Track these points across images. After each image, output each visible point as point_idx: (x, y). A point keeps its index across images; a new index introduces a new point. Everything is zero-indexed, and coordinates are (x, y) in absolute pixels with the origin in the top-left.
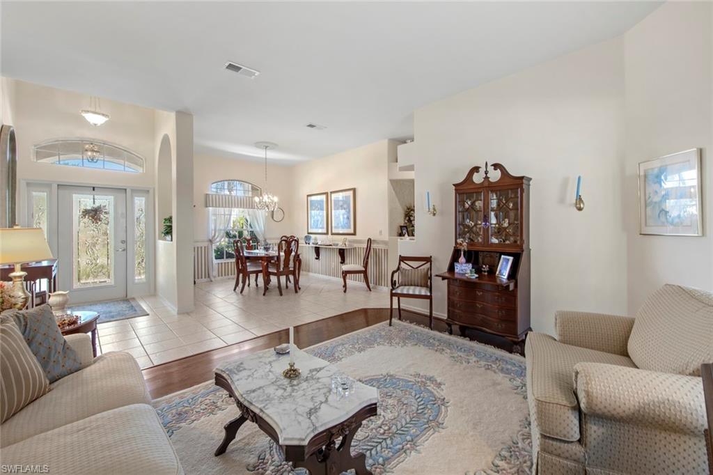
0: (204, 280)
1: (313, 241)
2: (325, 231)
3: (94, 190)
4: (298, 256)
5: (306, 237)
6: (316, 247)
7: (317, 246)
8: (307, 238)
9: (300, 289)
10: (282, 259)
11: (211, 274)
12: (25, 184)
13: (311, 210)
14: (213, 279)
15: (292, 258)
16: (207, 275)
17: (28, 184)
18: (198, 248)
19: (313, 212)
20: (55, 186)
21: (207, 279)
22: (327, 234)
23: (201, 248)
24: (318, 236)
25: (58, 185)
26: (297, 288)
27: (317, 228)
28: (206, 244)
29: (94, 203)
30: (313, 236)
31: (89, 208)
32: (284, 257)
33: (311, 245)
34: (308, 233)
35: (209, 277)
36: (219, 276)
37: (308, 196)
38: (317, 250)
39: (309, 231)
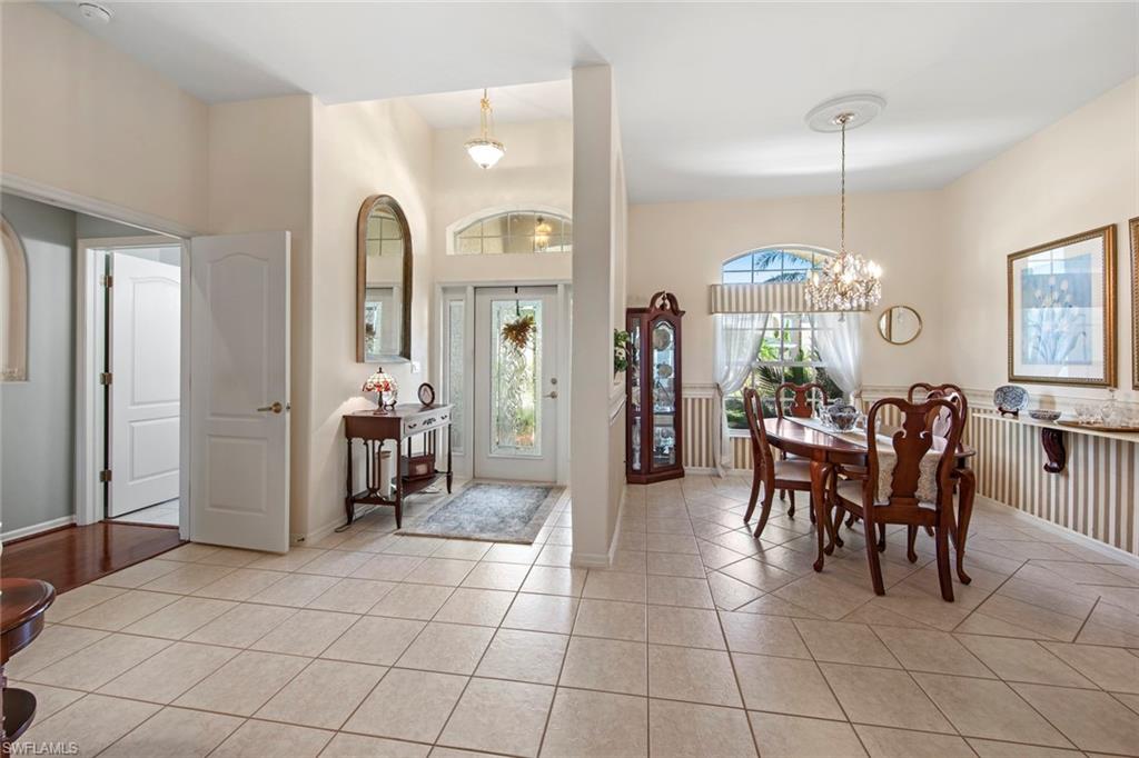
0: (705, 470)
1: (1035, 407)
2: (1098, 373)
3: (516, 291)
4: (962, 461)
5: (1000, 390)
6: (1045, 431)
7: (1055, 426)
8: (1007, 398)
9: (965, 580)
10: (885, 467)
11: (718, 462)
12: (440, 290)
13: (1026, 305)
14: (721, 472)
15: (927, 468)
16: (711, 462)
17: (445, 290)
18: (693, 400)
19: (1034, 313)
20: (470, 290)
21: (709, 470)
22: (1111, 381)
23: (700, 400)
24: (1055, 390)
25: (475, 288)
26: (950, 581)
27: (1053, 360)
28: (710, 394)
29: (518, 314)
30: (1033, 390)
31: (512, 322)
32: (893, 461)
33: (1025, 418)
34: (1011, 380)
35: (715, 466)
36: (736, 467)
37: (1012, 257)
38: (1056, 444)
39: (1019, 372)
